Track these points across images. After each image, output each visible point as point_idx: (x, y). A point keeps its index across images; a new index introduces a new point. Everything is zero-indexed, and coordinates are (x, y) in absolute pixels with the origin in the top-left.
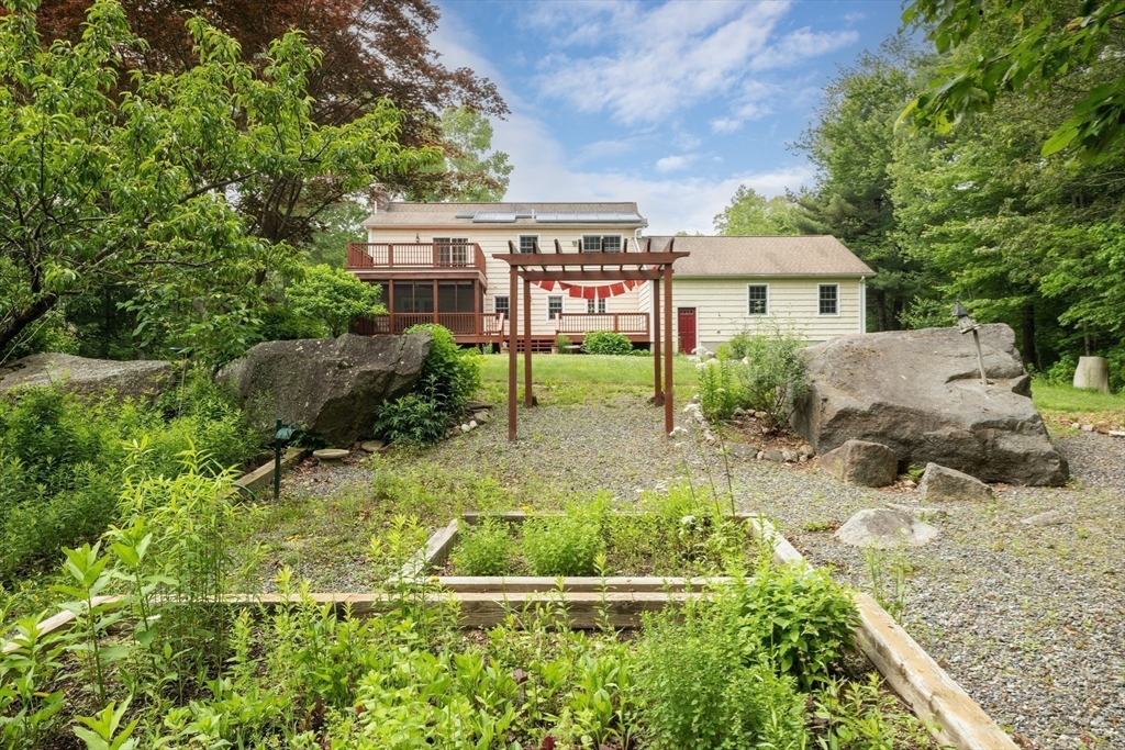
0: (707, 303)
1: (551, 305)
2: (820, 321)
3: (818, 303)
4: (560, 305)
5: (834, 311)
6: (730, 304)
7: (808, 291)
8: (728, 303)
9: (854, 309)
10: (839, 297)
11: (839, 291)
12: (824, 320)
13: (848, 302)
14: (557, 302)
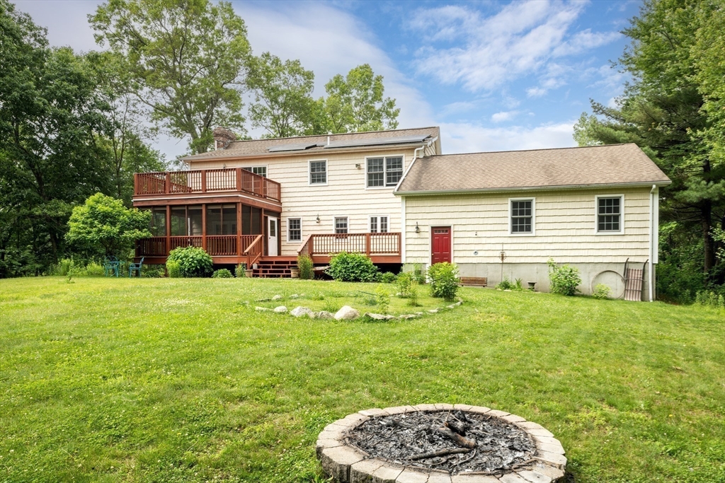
0: (463, 221)
1: (337, 226)
2: (597, 239)
3: (596, 219)
4: (345, 225)
5: (616, 227)
6: (490, 221)
7: (584, 205)
8: (486, 221)
9: (642, 224)
10: (622, 211)
11: (623, 204)
12: (603, 239)
13: (635, 217)
14: (343, 222)
